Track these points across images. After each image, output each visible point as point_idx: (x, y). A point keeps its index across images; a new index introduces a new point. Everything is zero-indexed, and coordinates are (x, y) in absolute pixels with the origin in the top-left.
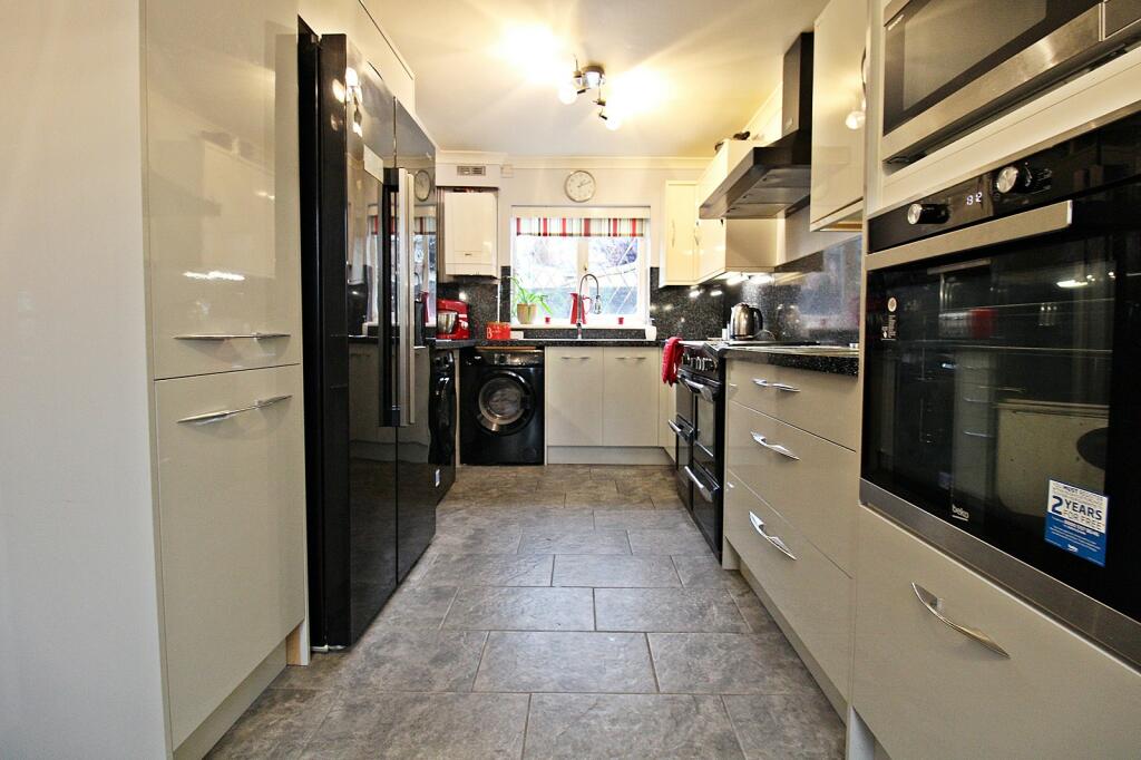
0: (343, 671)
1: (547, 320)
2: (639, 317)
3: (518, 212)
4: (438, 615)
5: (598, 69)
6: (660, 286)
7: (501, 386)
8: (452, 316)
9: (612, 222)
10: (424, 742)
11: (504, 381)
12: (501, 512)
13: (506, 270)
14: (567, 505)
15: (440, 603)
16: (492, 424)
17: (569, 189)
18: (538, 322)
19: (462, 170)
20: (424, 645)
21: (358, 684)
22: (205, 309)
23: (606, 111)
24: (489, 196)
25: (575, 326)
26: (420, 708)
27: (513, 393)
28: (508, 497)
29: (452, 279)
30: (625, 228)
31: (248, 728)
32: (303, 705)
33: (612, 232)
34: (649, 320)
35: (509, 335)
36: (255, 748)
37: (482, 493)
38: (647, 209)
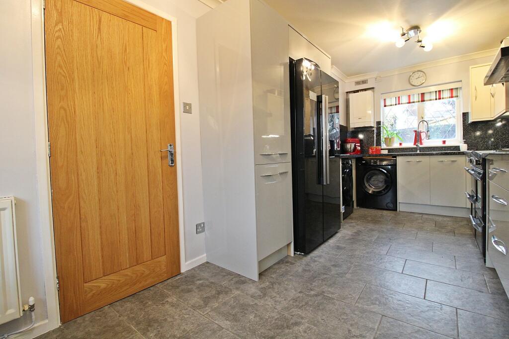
0: (303, 260)
1: (401, 144)
2: (457, 140)
3: (384, 96)
4: (337, 254)
5: (416, 28)
6: (469, 122)
7: (375, 174)
8: (353, 145)
9: (437, 93)
10: (326, 284)
11: (377, 172)
12: (371, 226)
13: (379, 123)
14: (404, 228)
15: (338, 250)
16: (370, 190)
17: (411, 81)
18: (396, 145)
19: (358, 83)
20: (330, 261)
21: (307, 265)
22: (268, 147)
23: (423, 44)
24: (369, 92)
25: (415, 146)
26: (325, 276)
27: (381, 178)
28: (375, 221)
29: (354, 130)
30: (446, 94)
31: (276, 267)
32: (291, 266)
33: (438, 98)
34: (462, 141)
35: (380, 152)
36: (278, 271)
37: (363, 218)
38: (461, 82)
